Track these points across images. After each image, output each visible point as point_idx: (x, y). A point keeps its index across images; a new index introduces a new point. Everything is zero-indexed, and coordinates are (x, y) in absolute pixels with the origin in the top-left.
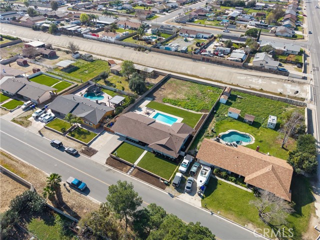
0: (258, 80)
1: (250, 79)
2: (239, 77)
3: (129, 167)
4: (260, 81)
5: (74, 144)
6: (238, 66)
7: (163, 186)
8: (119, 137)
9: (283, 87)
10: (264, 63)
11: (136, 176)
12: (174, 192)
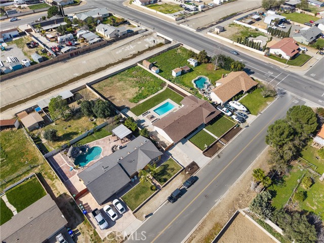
0: (130, 47)
1: (125, 49)
2: (117, 53)
3: (218, 143)
4: (131, 47)
5: (177, 180)
6: (105, 44)
7: (239, 129)
8: (181, 143)
9: (146, 43)
10: (116, 32)
11: (228, 141)
12: (245, 124)
